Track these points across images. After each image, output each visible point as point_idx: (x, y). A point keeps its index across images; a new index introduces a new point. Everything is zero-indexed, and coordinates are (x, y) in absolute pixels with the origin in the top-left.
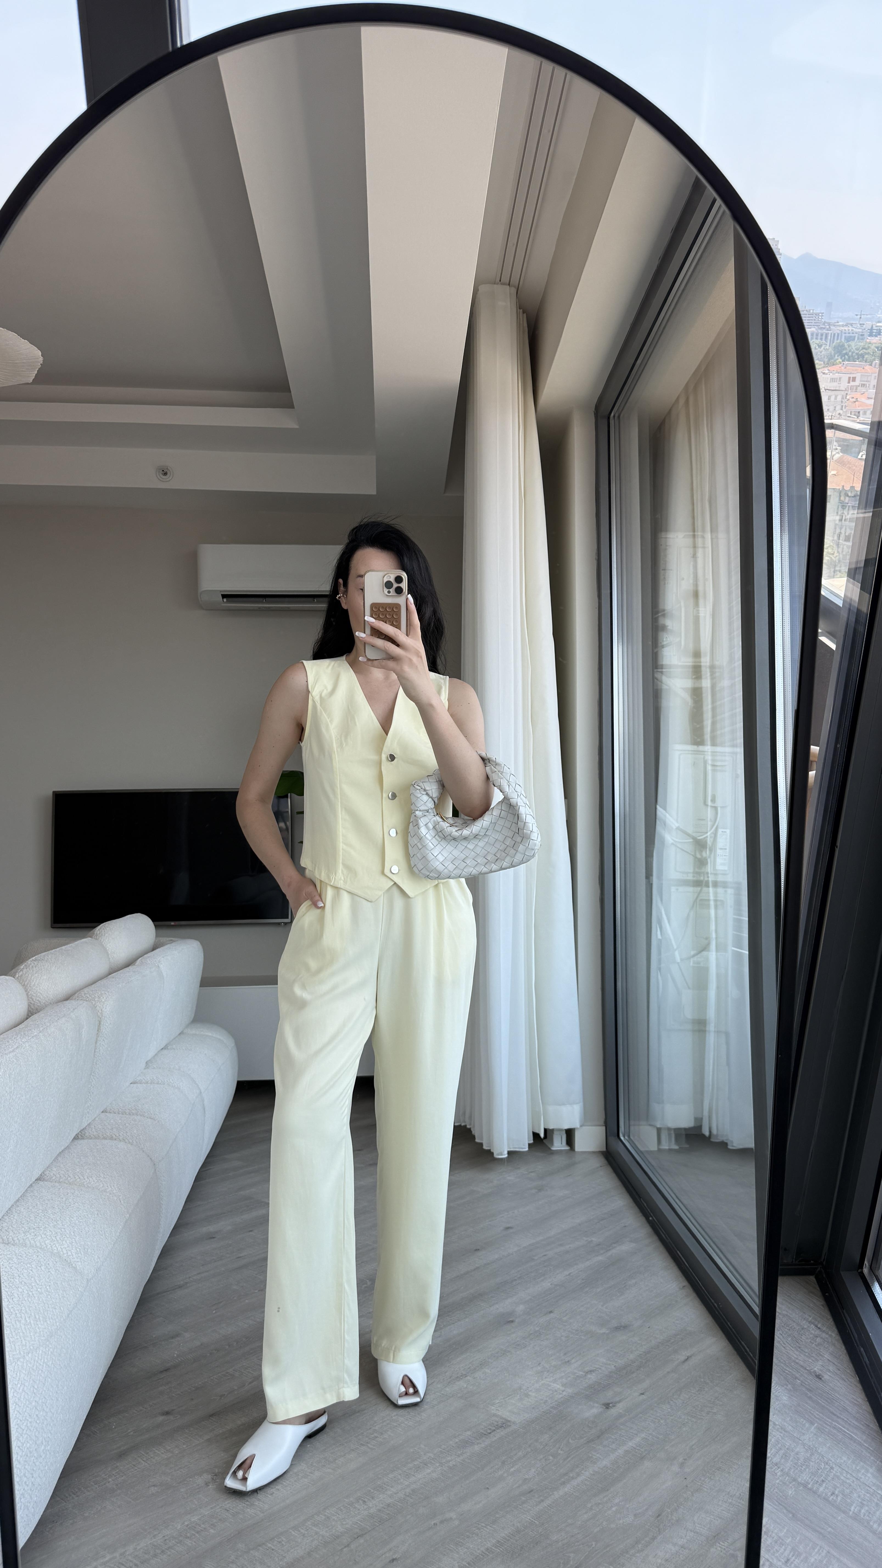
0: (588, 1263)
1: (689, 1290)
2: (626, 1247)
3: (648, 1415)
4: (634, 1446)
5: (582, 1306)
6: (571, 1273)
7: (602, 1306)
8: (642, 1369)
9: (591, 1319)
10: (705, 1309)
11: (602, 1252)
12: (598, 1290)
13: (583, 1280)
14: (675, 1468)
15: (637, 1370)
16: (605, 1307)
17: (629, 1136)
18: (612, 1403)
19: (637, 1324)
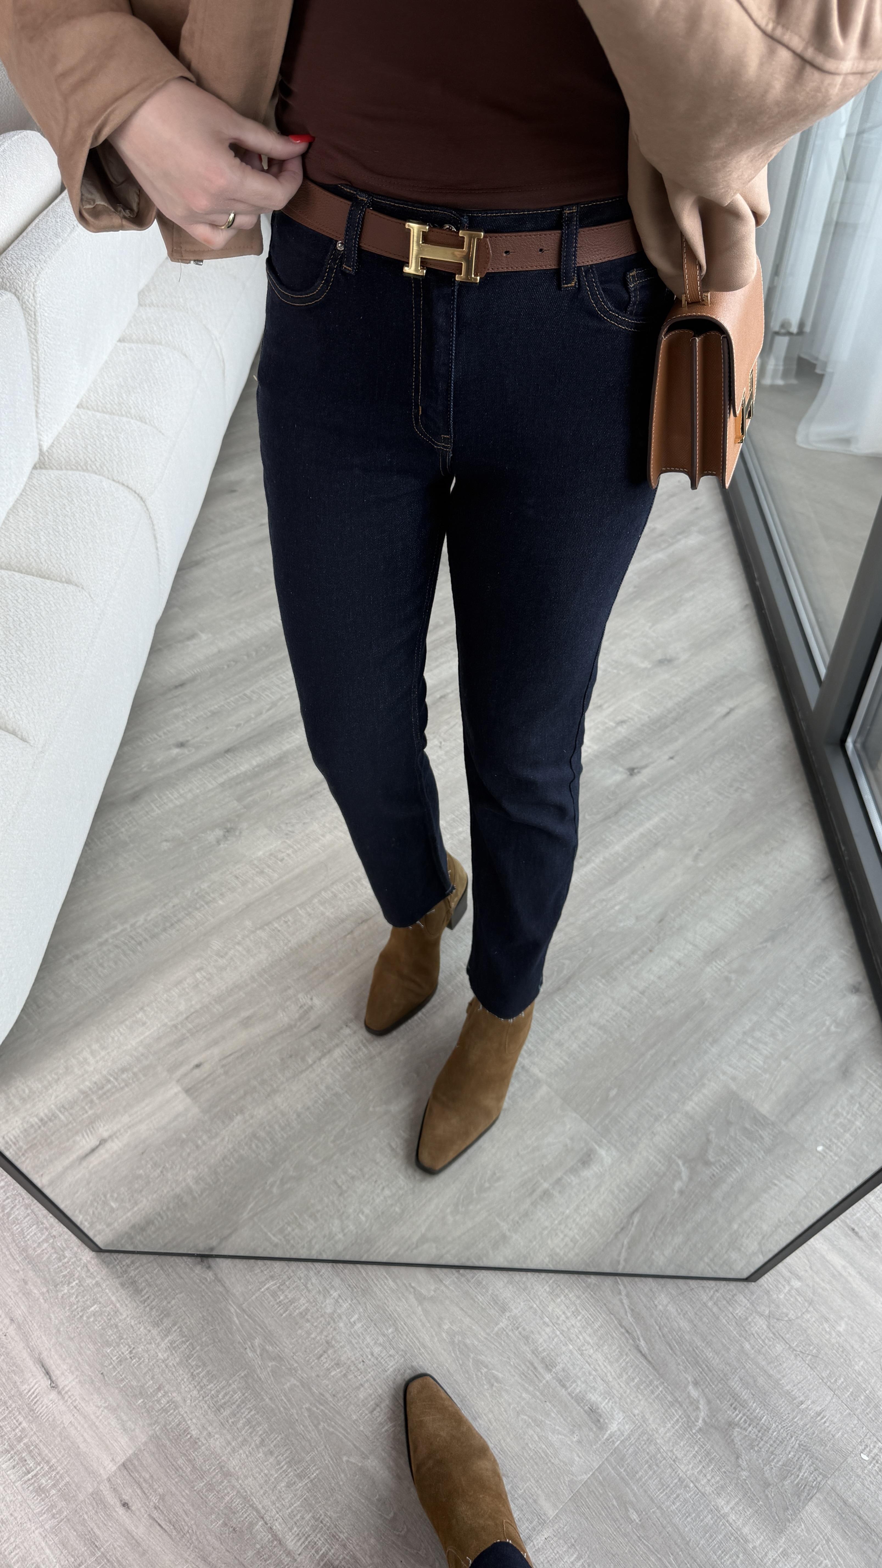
2: (691, 541)
3: (673, 787)
4: (651, 828)
5: (628, 626)
7: (651, 627)
8: (677, 723)
9: (635, 645)
10: (763, 640)
12: (650, 604)
14: (689, 861)
15: (672, 723)
18: (637, 768)
19: (684, 657)
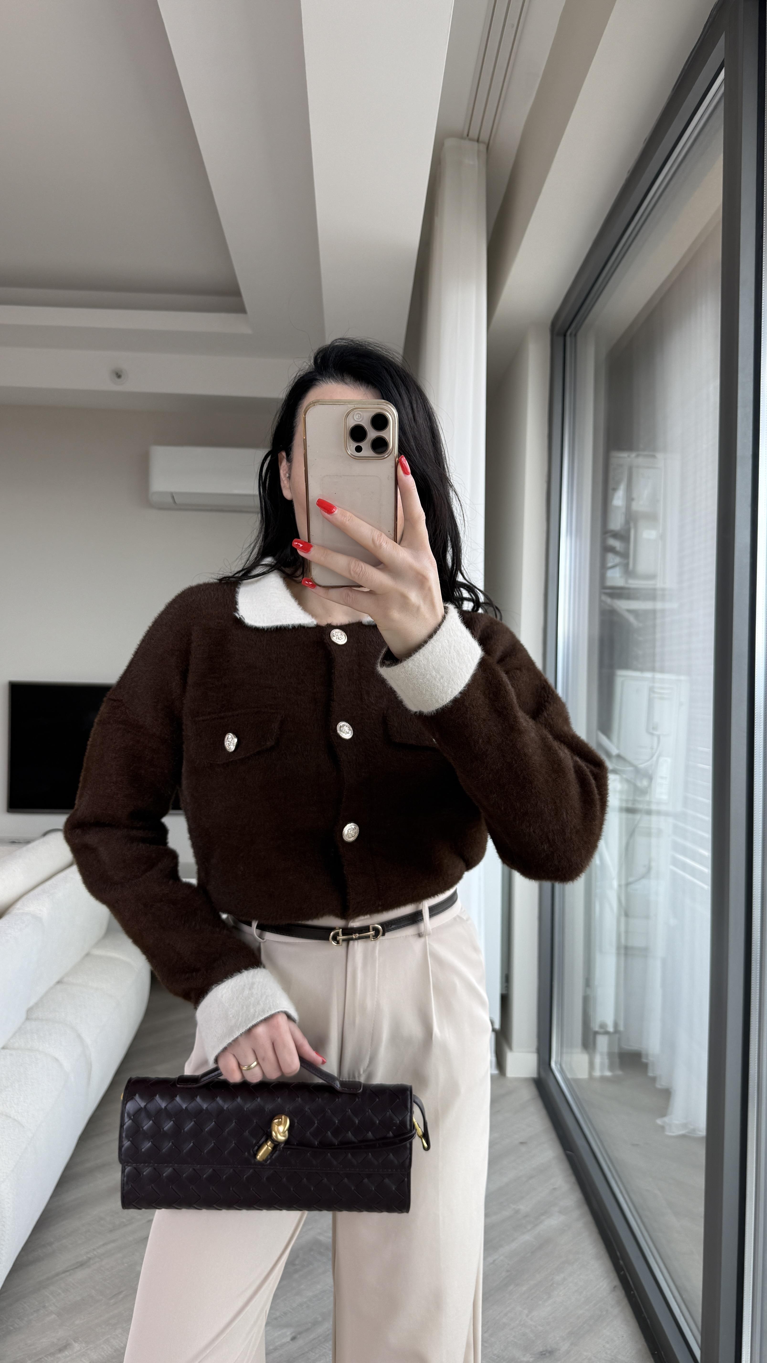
0: (514, 1245)
1: (620, 1293)
2: (553, 1222)
5: (506, 1315)
6: (494, 1261)
7: (527, 1316)
9: (514, 1337)
10: (637, 1325)
11: (529, 1227)
12: (524, 1289)
13: (508, 1271)
16: (530, 1316)
17: (561, 1065)
19: (565, 1347)
